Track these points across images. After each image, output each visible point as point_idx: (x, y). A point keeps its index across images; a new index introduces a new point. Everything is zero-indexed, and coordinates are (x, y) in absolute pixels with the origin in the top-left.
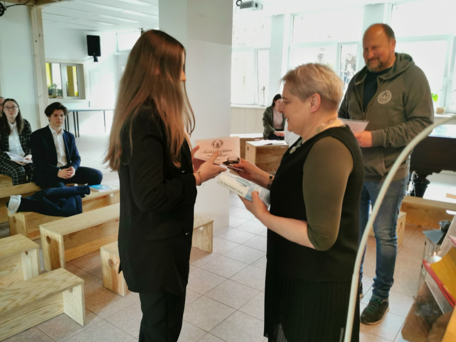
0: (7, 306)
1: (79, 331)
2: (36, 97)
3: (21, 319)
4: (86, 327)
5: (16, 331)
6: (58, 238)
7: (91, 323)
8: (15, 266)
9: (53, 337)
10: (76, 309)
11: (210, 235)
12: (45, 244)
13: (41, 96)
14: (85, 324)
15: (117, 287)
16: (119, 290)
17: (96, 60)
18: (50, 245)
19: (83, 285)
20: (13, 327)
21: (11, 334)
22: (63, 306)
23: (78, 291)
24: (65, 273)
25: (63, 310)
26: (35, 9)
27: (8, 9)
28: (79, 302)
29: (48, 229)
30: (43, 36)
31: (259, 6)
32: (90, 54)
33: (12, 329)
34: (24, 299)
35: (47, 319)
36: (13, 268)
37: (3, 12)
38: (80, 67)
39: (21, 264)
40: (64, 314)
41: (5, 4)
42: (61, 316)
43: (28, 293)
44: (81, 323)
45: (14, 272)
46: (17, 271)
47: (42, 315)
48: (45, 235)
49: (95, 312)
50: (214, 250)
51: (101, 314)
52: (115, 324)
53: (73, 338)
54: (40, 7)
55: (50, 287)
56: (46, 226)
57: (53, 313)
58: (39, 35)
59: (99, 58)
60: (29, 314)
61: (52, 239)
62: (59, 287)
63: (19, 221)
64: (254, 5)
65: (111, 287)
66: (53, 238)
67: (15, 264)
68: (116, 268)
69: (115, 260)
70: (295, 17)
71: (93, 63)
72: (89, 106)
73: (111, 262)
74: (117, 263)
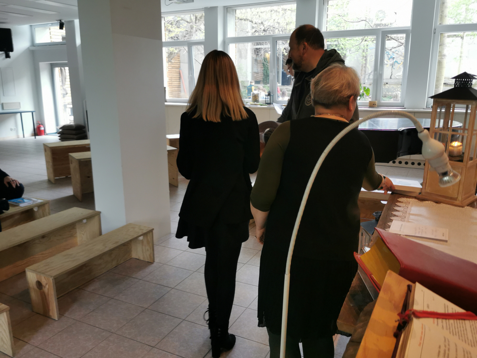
7: (21, 352)
10: (2, 340)
11: (151, 244)
14: (14, 354)
15: (49, 310)
16: (51, 314)
17: (8, 56)
19: (8, 312)
23: (3, 319)
28: (5, 331)
32: (1, 50)
44: (10, 353)
50: (157, 260)
51: (32, 341)
52: (49, 351)
59: (11, 54)
65: (41, 311)
68: (46, 290)
69: (44, 282)
70: (228, 10)
71: (4, 59)
72: (3, 108)
73: (39, 284)
74: (46, 284)
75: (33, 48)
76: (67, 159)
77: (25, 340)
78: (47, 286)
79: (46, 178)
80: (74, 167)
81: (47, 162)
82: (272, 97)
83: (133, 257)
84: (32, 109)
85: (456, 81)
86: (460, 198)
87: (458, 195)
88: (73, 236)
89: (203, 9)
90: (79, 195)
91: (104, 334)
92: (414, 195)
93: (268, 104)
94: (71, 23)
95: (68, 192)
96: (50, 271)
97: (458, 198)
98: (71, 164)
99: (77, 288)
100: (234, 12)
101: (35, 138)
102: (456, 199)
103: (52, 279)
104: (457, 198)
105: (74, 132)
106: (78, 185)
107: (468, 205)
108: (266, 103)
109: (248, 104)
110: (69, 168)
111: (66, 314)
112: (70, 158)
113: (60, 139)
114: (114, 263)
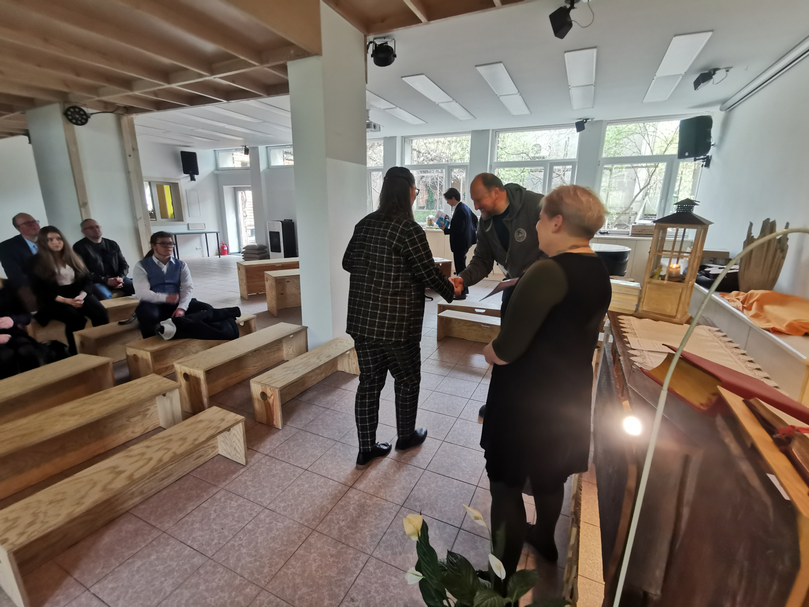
0: (162, 457)
1: (242, 470)
2: (135, 219)
3: (171, 469)
4: (248, 466)
5: (166, 483)
6: (201, 374)
7: (253, 461)
8: (148, 410)
9: (213, 483)
10: (235, 448)
12: (182, 381)
13: (140, 218)
14: (247, 463)
15: (273, 420)
16: (275, 423)
17: (193, 179)
18: (188, 382)
19: (244, 423)
20: (163, 479)
21: (162, 487)
22: (217, 447)
23: (239, 431)
24: (219, 411)
25: (218, 451)
26: (125, 119)
27: (92, 117)
28: (239, 440)
29: (186, 366)
30: (138, 150)
31: (377, 127)
32: (185, 173)
33: (162, 482)
34: (180, 446)
35: (201, 463)
36: (147, 413)
37: (86, 121)
38: (175, 187)
39: (156, 407)
40: (219, 455)
41: (89, 111)
42: (216, 458)
43: (184, 439)
44: (243, 461)
45: (148, 416)
46: (151, 415)
47: (195, 460)
48: (181, 373)
49: (255, 449)
51: (261, 450)
52: (280, 459)
53: (237, 479)
54: (132, 116)
55: (208, 428)
56: (182, 362)
57: (208, 455)
58: (133, 149)
59: (196, 176)
60: (181, 461)
61: (191, 376)
62: (219, 427)
63: (142, 359)
64: (373, 126)
65: (264, 420)
66: (193, 375)
67: (149, 407)
68: (271, 401)
69: (269, 393)
70: (404, 139)
71: (189, 182)
72: (189, 229)
73: (264, 395)
74: (272, 395)
75: (217, 172)
76: (262, 277)
77: (255, 448)
78: (272, 397)
79: (239, 295)
80: (268, 284)
81: (240, 280)
83: (338, 369)
84: (217, 231)
85: (678, 207)
86: (679, 316)
87: (677, 312)
88: (280, 349)
89: (382, 138)
90: (275, 312)
91: (328, 442)
92: (630, 313)
94: (256, 149)
95: (262, 307)
96: (274, 382)
97: (678, 316)
98: (266, 282)
99: (293, 399)
100: (411, 142)
101: (220, 257)
102: (674, 317)
103: (278, 391)
104: (676, 316)
105: (257, 252)
106: (274, 303)
107: (686, 323)
110: (264, 286)
111: (288, 423)
112: (266, 276)
113: (243, 258)
114: (323, 376)
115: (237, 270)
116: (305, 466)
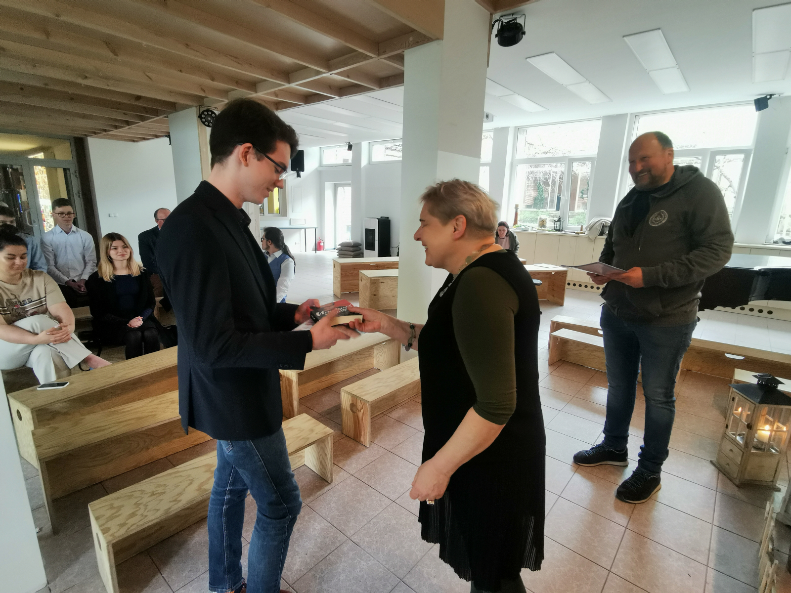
1: (327, 489)
4: (333, 485)
6: (293, 376)
10: (321, 463)
15: (361, 436)
16: (362, 439)
17: (298, 176)
19: (334, 437)
22: (304, 457)
24: (309, 420)
25: (304, 461)
31: (490, 117)
32: (293, 170)
40: (306, 467)
42: (302, 468)
44: (328, 479)
51: (346, 468)
52: (366, 482)
53: (322, 497)
59: (302, 173)
64: (485, 116)
65: (352, 434)
68: (360, 415)
69: (359, 405)
70: (518, 130)
71: (295, 178)
72: (290, 224)
73: (353, 407)
74: (362, 408)
75: (321, 169)
76: (356, 276)
78: (362, 411)
79: (332, 293)
80: (362, 284)
81: (335, 277)
82: (562, 222)
84: (316, 227)
88: (370, 356)
89: (492, 129)
93: (556, 230)
94: (359, 145)
96: (366, 394)
98: (360, 281)
100: (525, 133)
101: (316, 253)
103: (369, 405)
105: (351, 249)
106: (366, 304)
108: (554, 229)
109: (534, 229)
110: (357, 286)
111: (376, 442)
112: (361, 275)
113: (338, 255)
115: (332, 267)
116: (393, 497)
